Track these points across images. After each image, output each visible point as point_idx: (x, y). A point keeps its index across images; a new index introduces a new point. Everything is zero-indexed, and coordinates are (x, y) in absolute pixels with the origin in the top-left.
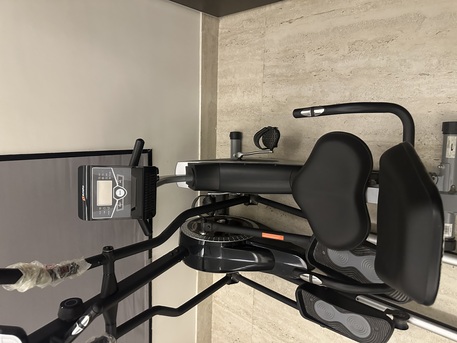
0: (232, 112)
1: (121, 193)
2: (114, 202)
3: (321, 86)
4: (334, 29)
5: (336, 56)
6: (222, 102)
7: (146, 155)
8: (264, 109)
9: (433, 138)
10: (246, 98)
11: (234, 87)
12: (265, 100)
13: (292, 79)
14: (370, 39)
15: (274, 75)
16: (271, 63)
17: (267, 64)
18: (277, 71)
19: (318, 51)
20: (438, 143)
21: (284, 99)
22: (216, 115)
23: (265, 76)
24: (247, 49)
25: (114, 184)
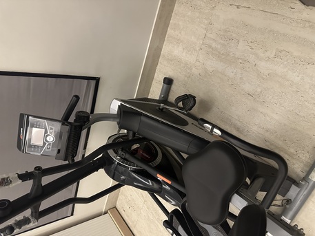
0: (172, 60)
1: (51, 139)
2: (44, 144)
3: (242, 74)
4: (271, 31)
5: (262, 55)
6: (166, 49)
7: (95, 81)
8: (194, 70)
9: (307, 155)
10: (184, 54)
11: (179, 41)
12: (198, 64)
13: (223, 57)
14: (296, 54)
15: (210, 46)
16: (211, 36)
17: (208, 35)
18: (214, 45)
19: (250, 44)
20: (309, 161)
21: (211, 70)
22: (159, 57)
23: (203, 44)
24: (197, 14)
25: (46, 132)
